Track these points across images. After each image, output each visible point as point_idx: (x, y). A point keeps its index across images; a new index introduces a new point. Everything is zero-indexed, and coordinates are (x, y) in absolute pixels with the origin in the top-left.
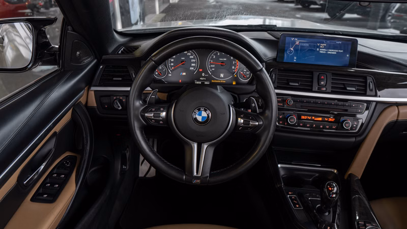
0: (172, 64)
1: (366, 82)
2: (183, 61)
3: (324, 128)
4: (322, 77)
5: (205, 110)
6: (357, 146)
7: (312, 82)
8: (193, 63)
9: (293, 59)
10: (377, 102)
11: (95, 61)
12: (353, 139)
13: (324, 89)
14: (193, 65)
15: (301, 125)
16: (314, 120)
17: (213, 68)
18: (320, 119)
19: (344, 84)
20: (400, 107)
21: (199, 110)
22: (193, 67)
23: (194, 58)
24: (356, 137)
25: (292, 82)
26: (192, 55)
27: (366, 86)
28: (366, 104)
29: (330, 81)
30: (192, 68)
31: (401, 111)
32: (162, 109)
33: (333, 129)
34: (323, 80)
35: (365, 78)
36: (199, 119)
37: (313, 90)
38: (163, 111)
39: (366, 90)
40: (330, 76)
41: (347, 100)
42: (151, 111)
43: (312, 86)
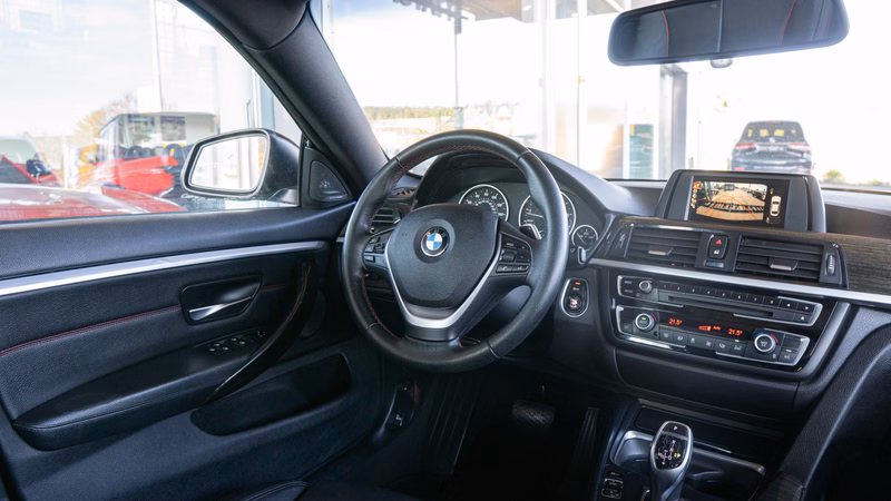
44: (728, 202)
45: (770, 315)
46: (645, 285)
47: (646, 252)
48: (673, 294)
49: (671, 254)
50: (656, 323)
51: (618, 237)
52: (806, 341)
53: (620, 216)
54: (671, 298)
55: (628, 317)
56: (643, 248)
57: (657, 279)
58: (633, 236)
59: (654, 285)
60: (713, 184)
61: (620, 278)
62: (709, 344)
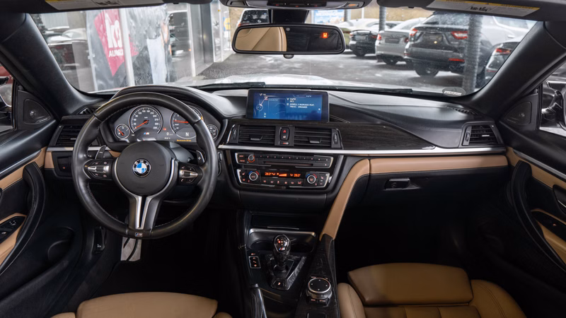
0: (135, 124)
1: (331, 135)
2: (145, 121)
3: (289, 184)
4: (285, 131)
5: (145, 162)
6: (329, 205)
7: (274, 137)
8: (157, 122)
9: (263, 115)
10: (346, 156)
11: (54, 121)
12: (325, 197)
13: (287, 143)
14: (156, 124)
15: (265, 181)
16: (278, 176)
17: (177, 126)
18: (285, 175)
19: (308, 138)
20: (372, 160)
21: (139, 162)
22: (156, 126)
23: (157, 117)
24: (327, 193)
25: (253, 137)
26: (155, 114)
27: (330, 139)
28: (332, 158)
29: (292, 135)
30: (156, 128)
31: (373, 165)
32: (105, 163)
33: (299, 185)
34: (285, 134)
35: (330, 130)
36: (140, 170)
37: (276, 145)
38: (106, 165)
39: (330, 143)
40: (293, 130)
41: (312, 154)
42: (95, 165)
43: (273, 141)
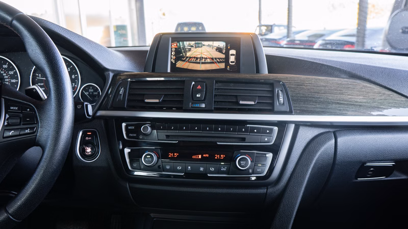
44: (199, 56)
45: (243, 140)
46: (146, 128)
47: (143, 101)
48: (170, 133)
49: (163, 101)
50: (158, 158)
51: (118, 91)
52: (270, 156)
53: (117, 74)
54: (168, 136)
55: (135, 156)
56: (140, 98)
57: (155, 123)
58: (130, 88)
59: (153, 128)
60: (186, 43)
61: (124, 125)
62: (202, 169)
